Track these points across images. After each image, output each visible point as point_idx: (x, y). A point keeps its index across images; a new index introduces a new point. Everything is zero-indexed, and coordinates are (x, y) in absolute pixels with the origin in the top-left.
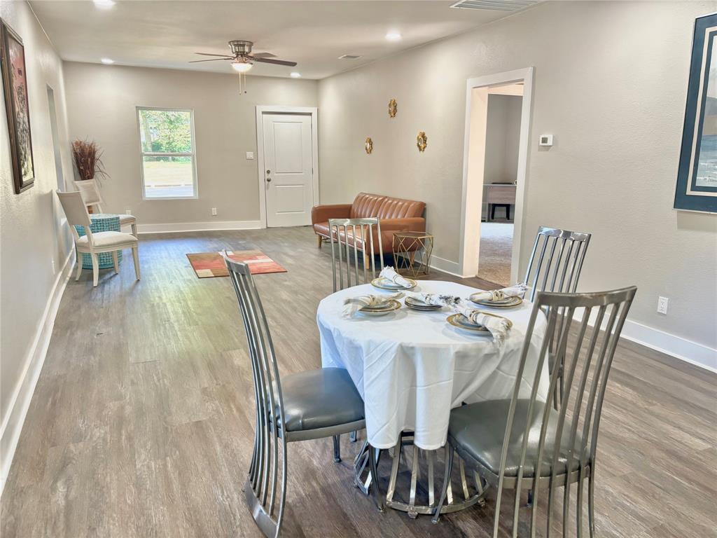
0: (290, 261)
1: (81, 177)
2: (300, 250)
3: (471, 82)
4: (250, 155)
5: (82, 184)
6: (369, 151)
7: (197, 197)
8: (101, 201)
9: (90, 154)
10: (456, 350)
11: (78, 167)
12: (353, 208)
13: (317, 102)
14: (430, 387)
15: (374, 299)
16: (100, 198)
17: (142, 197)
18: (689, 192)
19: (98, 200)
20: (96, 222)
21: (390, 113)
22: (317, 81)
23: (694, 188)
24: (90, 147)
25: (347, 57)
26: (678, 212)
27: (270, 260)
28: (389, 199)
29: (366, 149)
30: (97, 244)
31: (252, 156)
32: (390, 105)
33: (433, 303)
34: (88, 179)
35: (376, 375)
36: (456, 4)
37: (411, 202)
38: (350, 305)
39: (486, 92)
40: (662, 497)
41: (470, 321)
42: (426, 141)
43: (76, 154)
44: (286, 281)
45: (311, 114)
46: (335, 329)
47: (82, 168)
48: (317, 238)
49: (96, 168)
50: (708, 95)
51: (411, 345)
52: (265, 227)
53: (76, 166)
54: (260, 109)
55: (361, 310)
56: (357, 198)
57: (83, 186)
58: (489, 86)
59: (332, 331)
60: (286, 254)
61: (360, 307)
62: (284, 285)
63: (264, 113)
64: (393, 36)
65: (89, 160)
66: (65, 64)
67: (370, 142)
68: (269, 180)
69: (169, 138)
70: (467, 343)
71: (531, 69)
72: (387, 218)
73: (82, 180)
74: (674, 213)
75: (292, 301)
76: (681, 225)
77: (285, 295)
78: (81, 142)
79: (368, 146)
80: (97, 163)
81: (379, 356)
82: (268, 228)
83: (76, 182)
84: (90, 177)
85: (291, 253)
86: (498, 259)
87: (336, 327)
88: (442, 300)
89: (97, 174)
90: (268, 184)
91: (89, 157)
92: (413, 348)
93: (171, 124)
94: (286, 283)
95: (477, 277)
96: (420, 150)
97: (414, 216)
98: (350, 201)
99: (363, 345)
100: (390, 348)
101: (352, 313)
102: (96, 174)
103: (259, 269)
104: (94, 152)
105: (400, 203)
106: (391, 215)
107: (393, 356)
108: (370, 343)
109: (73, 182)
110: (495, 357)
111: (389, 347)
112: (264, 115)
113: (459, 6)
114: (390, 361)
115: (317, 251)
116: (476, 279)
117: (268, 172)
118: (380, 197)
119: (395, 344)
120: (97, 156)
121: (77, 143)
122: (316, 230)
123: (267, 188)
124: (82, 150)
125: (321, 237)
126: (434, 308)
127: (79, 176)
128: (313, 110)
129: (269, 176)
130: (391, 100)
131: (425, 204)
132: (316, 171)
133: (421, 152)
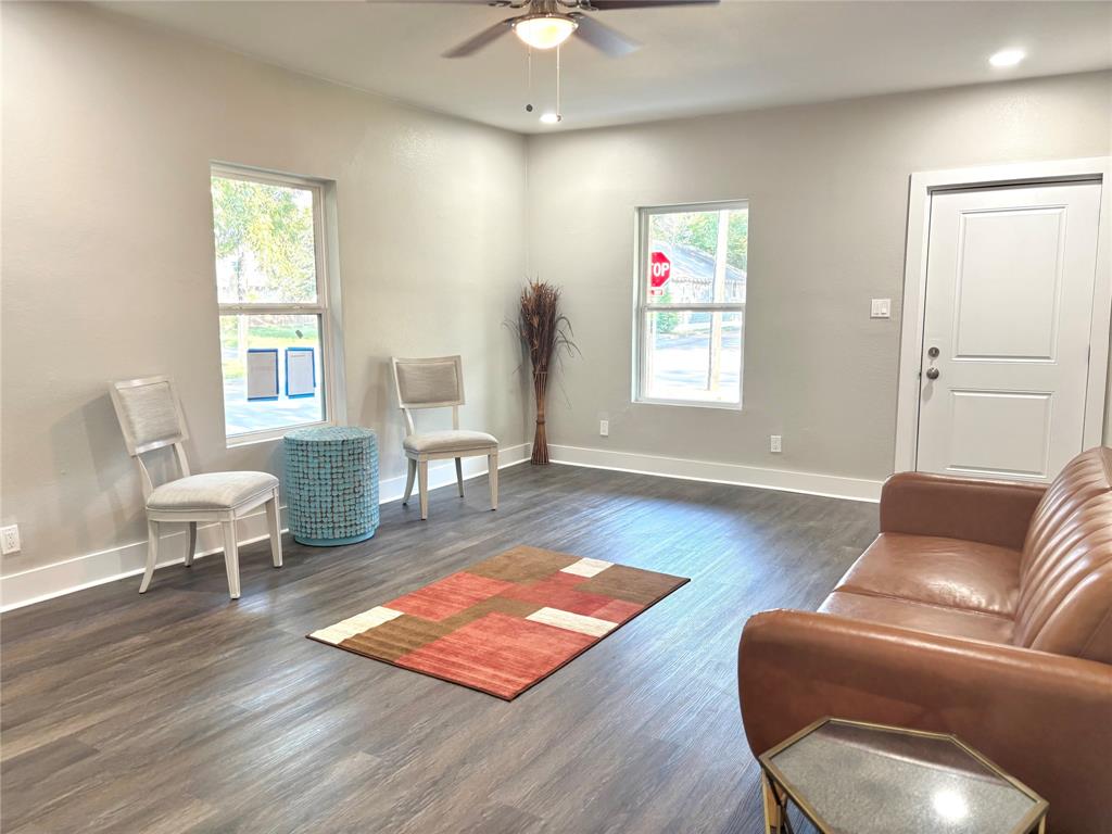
4: (881, 307)
7: (739, 407)
9: (537, 307)
17: (630, 397)
31: (884, 311)
45: (1100, 179)
49: (558, 335)
54: (924, 179)
63: (933, 191)
68: (933, 376)
84: (539, 352)
89: (561, 347)
90: (930, 388)
91: (535, 313)
117: (934, 353)
123: (923, 395)
129: (936, 364)
132: (1100, 356)
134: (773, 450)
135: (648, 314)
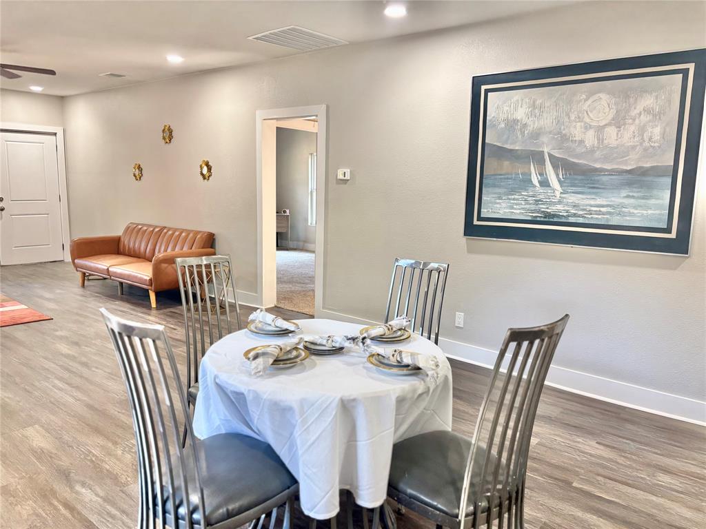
0: (52, 305)
2: (58, 291)
3: (260, 115)
6: (139, 178)
10: (397, 395)
12: (122, 239)
13: (63, 121)
14: (374, 439)
15: (281, 349)
18: (476, 222)
21: (164, 138)
22: (62, 98)
23: (480, 219)
25: (111, 74)
26: (467, 239)
27: (23, 307)
28: (169, 229)
29: (135, 175)
32: (164, 130)
33: (337, 345)
35: (313, 438)
36: (254, 37)
37: (197, 232)
38: (260, 360)
39: (276, 124)
40: (531, 496)
41: (393, 361)
42: (210, 169)
44: (57, 331)
45: (55, 134)
46: (249, 390)
48: (79, 275)
50: (487, 141)
51: (352, 398)
55: (272, 364)
56: (128, 228)
58: (277, 119)
59: (245, 393)
60: (41, 297)
61: (271, 361)
62: (57, 336)
64: (175, 59)
67: (139, 168)
70: (403, 386)
71: (324, 107)
72: (169, 250)
74: (463, 240)
75: (76, 355)
76: (470, 251)
77: (64, 348)
79: (137, 172)
81: (316, 415)
85: (47, 295)
86: (286, 286)
87: (251, 388)
88: (349, 341)
92: (354, 400)
94: (58, 333)
95: (276, 306)
96: (204, 178)
97: (203, 248)
98: (117, 231)
99: (296, 406)
100: (330, 404)
101: (265, 369)
103: (13, 318)
105: (184, 234)
106: (175, 246)
107: (334, 413)
108: (303, 402)
110: (425, 395)
111: (328, 403)
113: (257, 39)
114: (330, 419)
115: (79, 290)
116: (277, 309)
117: (1, 200)
118: (156, 227)
119: (334, 399)
122: (76, 266)
125: (84, 274)
126: (338, 351)
128: (58, 130)
129: (3, 205)
130: (166, 126)
131: (214, 235)
132: (64, 198)
133: (206, 180)
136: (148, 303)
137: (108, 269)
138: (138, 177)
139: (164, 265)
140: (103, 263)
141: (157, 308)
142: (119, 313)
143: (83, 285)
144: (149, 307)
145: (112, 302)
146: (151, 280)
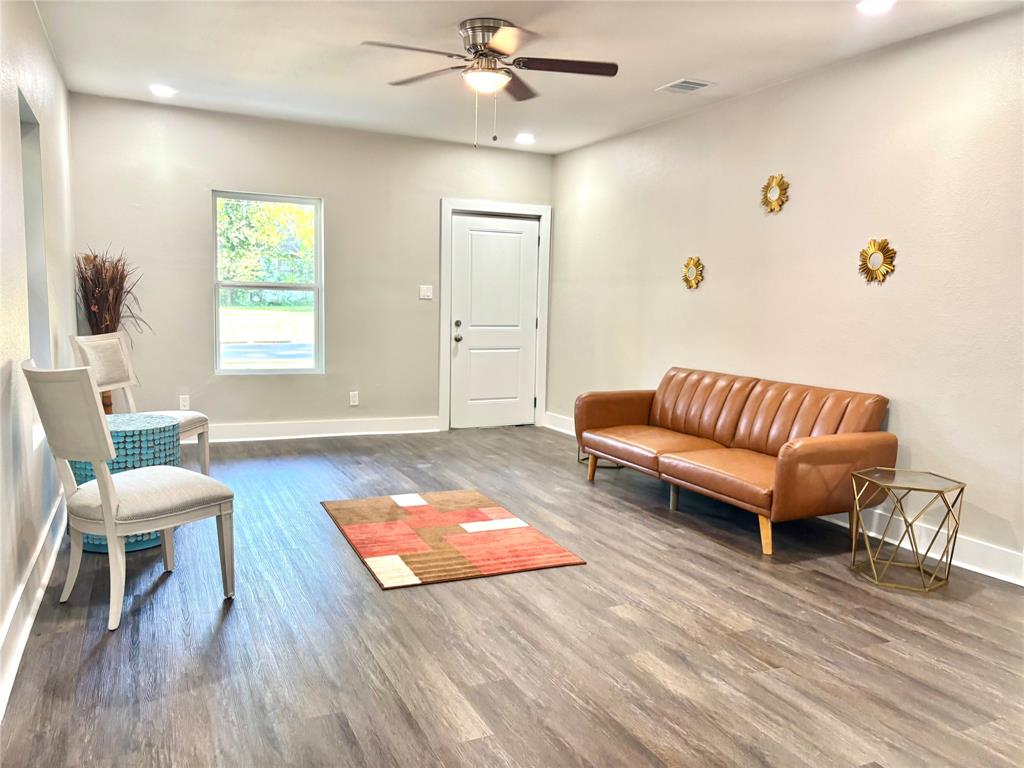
1: (92, 328)
4: (426, 291)
5: (92, 343)
6: (696, 284)
7: (322, 371)
8: (133, 381)
9: (113, 280)
11: (88, 306)
13: (553, 198)
16: (131, 375)
17: (213, 370)
19: (127, 379)
20: (123, 439)
21: (767, 204)
22: (553, 159)
24: (115, 267)
25: (683, 84)
28: (773, 385)
29: (687, 280)
30: (125, 511)
31: (430, 295)
32: (767, 188)
34: (107, 332)
37: (846, 394)
42: (892, 258)
43: (83, 279)
45: (538, 218)
47: (94, 308)
49: (123, 310)
52: (447, 429)
53: (82, 306)
54: (449, 205)
56: (669, 377)
57: (95, 348)
60: (538, 502)
63: (456, 212)
65: (111, 292)
66: (75, 97)
67: (698, 265)
68: (458, 340)
69: (229, 271)
73: (94, 334)
78: (96, 257)
79: (692, 274)
80: (128, 300)
82: (451, 429)
83: (81, 339)
84: (111, 328)
89: (126, 322)
90: (456, 347)
91: (111, 286)
93: (233, 250)
96: (873, 278)
102: (123, 321)
103: (513, 551)
104: (123, 278)
109: (72, 339)
112: (457, 218)
117: (458, 324)
120: (127, 285)
121: (87, 258)
122: (584, 444)
123: (453, 353)
124: (98, 270)
125: (596, 458)
127: (86, 326)
128: (544, 211)
129: (459, 332)
130: (773, 177)
131: (888, 401)
132: (543, 324)
133: (874, 284)
134: (352, 404)
135: (221, 290)
136: (755, 545)
137: (656, 458)
138: (693, 283)
139: (802, 466)
140: (641, 444)
141: (776, 558)
142: (705, 561)
143: (592, 480)
144: (757, 551)
145: (671, 529)
146: (771, 495)
